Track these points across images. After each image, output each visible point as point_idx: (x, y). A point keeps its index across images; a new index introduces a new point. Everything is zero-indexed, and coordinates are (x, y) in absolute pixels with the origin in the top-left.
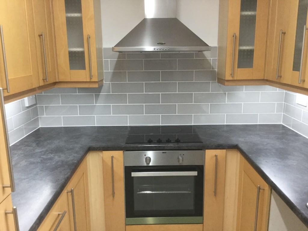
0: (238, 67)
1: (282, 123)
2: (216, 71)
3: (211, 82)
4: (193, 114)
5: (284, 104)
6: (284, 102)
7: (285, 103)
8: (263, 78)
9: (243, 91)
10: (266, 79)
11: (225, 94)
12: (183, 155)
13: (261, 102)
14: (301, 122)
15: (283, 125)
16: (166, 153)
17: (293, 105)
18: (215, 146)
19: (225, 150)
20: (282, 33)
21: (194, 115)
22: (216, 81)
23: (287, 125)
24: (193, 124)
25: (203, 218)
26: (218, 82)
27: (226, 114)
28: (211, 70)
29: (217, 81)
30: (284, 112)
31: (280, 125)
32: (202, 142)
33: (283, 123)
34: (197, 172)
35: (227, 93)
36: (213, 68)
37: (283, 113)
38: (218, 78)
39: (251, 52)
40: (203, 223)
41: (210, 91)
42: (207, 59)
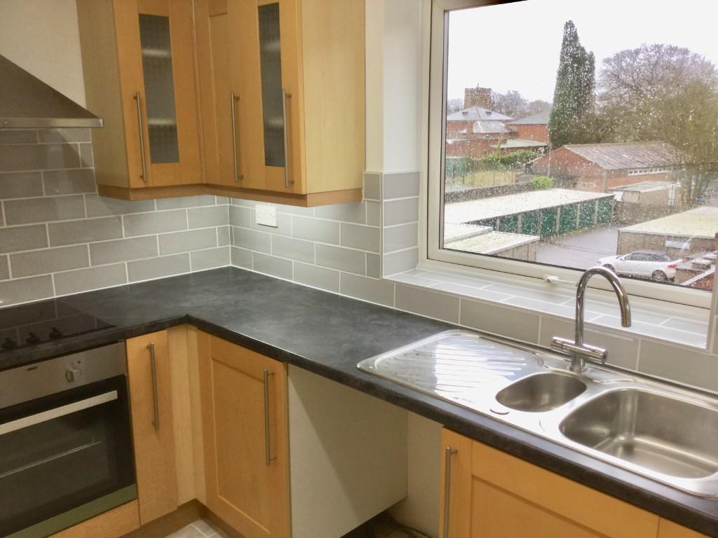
0: (153, 162)
1: (231, 265)
2: (92, 170)
3: (84, 196)
4: (52, 274)
5: (231, 227)
6: (229, 225)
7: (233, 226)
8: (198, 182)
9: (154, 210)
10: (205, 182)
11: (120, 219)
12: (79, 362)
13: (190, 228)
14: (271, 255)
15: (233, 267)
16: (36, 368)
17: (250, 227)
18: (145, 326)
19: (166, 331)
20: (235, 98)
21: (54, 275)
22: (94, 193)
23: (243, 266)
24: (55, 297)
25: (137, 485)
26: (100, 195)
27: (126, 263)
28: (81, 168)
29: (97, 192)
30: (232, 244)
31: (228, 269)
32: (115, 326)
33: (233, 263)
34: (116, 391)
35: (122, 216)
36: (84, 165)
37: (230, 246)
38: (99, 185)
39: (171, 131)
40: (137, 498)
41: (86, 216)
42: (69, 145)
